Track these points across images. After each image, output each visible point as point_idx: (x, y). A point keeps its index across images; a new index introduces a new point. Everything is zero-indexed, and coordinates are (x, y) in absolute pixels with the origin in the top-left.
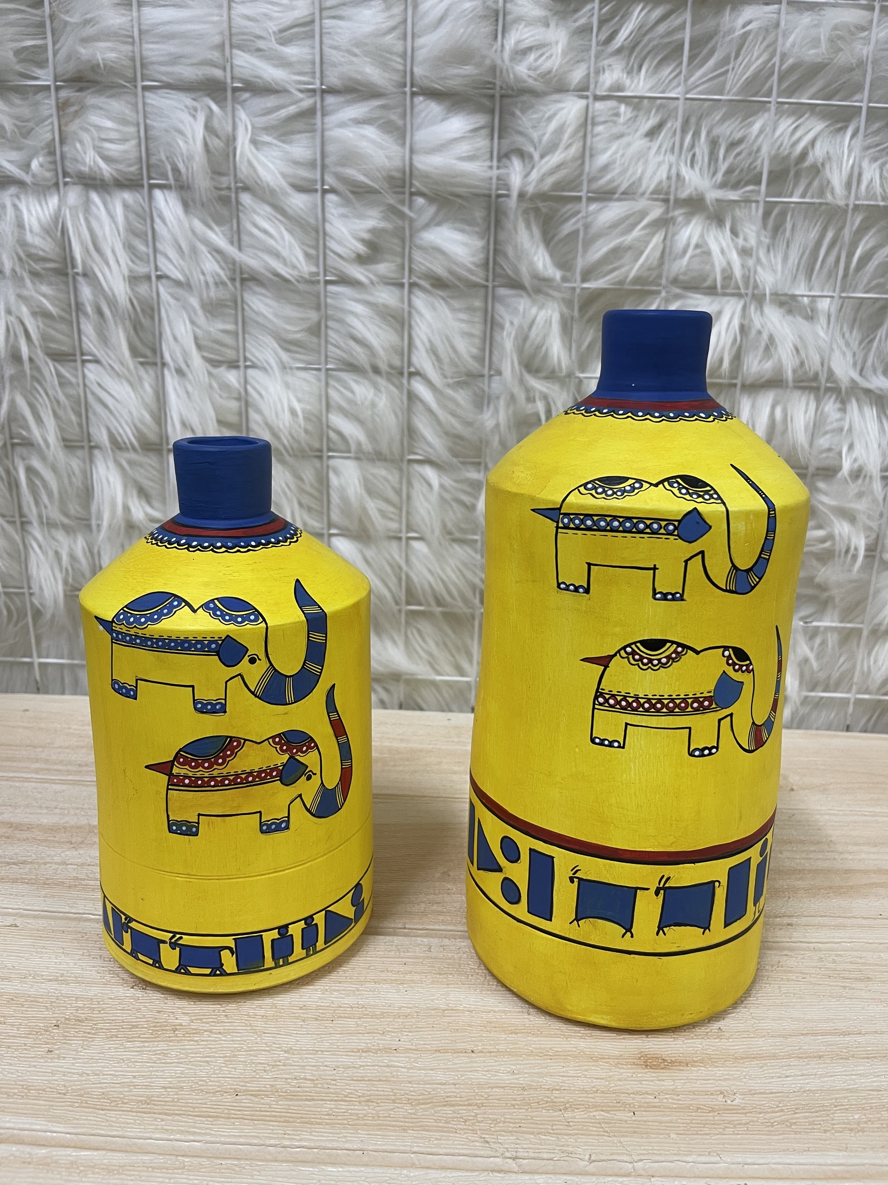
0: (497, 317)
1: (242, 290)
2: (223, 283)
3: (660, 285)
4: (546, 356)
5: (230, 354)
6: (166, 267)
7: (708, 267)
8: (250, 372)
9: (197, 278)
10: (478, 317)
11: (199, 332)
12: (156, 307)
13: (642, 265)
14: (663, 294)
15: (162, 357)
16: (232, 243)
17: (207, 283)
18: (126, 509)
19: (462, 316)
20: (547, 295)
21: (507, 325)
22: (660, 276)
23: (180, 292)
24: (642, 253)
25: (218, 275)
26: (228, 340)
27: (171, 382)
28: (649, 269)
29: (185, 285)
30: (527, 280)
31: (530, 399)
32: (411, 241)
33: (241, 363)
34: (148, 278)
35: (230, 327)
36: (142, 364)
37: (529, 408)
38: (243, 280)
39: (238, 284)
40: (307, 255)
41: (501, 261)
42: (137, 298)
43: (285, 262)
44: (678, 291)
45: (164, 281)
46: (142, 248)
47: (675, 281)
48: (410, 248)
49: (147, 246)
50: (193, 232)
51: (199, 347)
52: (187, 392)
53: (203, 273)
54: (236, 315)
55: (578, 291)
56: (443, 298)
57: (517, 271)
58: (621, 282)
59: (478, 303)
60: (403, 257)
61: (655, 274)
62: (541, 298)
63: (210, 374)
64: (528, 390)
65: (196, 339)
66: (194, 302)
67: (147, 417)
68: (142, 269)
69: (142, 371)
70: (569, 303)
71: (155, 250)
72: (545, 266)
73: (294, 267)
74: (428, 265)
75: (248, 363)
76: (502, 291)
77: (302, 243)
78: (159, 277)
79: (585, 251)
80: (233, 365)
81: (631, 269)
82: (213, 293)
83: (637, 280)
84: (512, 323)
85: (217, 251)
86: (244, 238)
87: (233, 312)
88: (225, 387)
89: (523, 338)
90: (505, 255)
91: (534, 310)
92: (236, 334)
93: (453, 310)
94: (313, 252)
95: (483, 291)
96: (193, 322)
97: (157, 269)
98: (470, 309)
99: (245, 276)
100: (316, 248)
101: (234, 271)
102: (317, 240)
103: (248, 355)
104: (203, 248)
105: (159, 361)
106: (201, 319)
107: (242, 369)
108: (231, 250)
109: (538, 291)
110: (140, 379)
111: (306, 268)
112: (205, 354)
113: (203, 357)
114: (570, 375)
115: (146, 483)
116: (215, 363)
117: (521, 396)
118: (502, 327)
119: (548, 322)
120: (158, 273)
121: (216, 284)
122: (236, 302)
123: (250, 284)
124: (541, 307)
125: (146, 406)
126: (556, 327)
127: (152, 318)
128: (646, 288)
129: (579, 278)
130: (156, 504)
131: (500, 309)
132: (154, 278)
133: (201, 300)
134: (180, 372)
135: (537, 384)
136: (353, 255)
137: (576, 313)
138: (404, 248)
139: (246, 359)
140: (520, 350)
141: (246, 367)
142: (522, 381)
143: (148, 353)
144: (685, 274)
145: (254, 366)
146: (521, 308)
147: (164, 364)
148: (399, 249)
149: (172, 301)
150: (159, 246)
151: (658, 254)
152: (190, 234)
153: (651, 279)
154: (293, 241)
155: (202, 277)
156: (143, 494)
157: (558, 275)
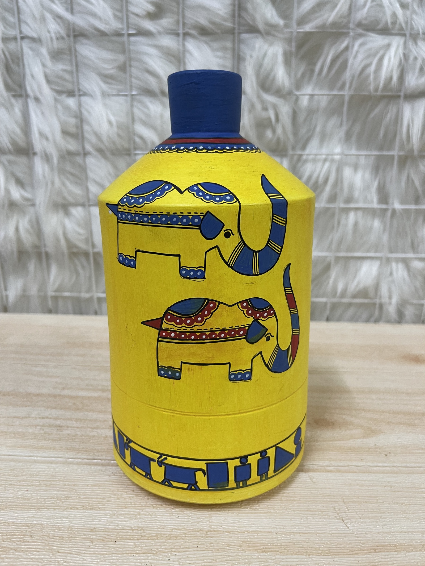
0: (241, 54)
1: (75, 43)
2: (63, 38)
3: (349, 28)
4: (274, 79)
5: (70, 87)
6: (27, 31)
7: (380, 15)
8: (83, 99)
9: (45, 36)
10: (229, 55)
11: (47, 71)
12: (20, 56)
13: (337, 14)
14: (352, 34)
15: (26, 91)
16: (67, 10)
17: (51, 38)
18: (7, 191)
19: (219, 54)
20: (274, 36)
21: (248, 57)
22: (349, 22)
23: (34, 45)
24: (336, 5)
25: (59, 33)
26: (67, 76)
27: (32, 105)
28: (341, 17)
29: (37, 40)
30: (261, 26)
31: (265, 109)
32: (183, 4)
33: (77, 93)
34: (15, 39)
35: (68, 68)
36: (14, 96)
37: (264, 114)
38: (75, 36)
39: (72, 38)
40: (115, 16)
41: (244, 14)
42: (9, 52)
43: (100, 19)
44: (360, 31)
45: (26, 40)
46: (11, 18)
47: (359, 25)
48: (183, 9)
49: (14, 18)
50: (42, 6)
51: (48, 81)
52: (43, 113)
53: (49, 32)
54: (71, 60)
55: (295, 33)
56: (206, 42)
57: (254, 19)
58: (323, 26)
59: (229, 44)
60: (178, 15)
61: (345, 21)
62: (270, 38)
63: (56, 100)
64: (263, 102)
65: (46, 77)
66: (44, 51)
67: (18, 131)
68: (12, 33)
69: (13, 100)
70: (289, 41)
71: (20, 21)
72: (272, 16)
73: (107, 23)
74: (195, 18)
75: (81, 93)
76: (244, 36)
77: (112, 8)
78: (22, 38)
79: (298, 7)
80: (71, 94)
81: (329, 17)
82: (56, 45)
83: (334, 24)
84: (251, 56)
85: (58, 17)
86: (76, 7)
87: (69, 58)
88: (67, 108)
89: (259, 67)
90: (246, 10)
91: (266, 47)
92: (71, 73)
93: (213, 50)
94: (119, 14)
95: (231, 37)
96: (44, 65)
97: (21, 32)
98: (224, 49)
99: (76, 33)
100: (121, 11)
101: (69, 29)
102: (122, 6)
103: (81, 87)
104: (48, 16)
105: (23, 93)
106: (48, 62)
107: (77, 97)
108: (67, 15)
109: (268, 33)
110: (12, 105)
111: (115, 25)
112: (53, 87)
113: (52, 89)
114: (290, 93)
115: (20, 175)
116: (60, 92)
117: (259, 107)
118: (244, 60)
119: (275, 56)
120: (22, 35)
121: (57, 39)
122: (70, 50)
123: (81, 39)
124: (271, 44)
125: (16, 122)
126: (280, 59)
127: (18, 65)
128: (340, 31)
129: (294, 24)
130: (28, 189)
131: (244, 48)
132: (19, 39)
133: (48, 49)
134: (37, 99)
135: (269, 98)
136: (145, 13)
137: (294, 49)
138: (178, 9)
139: (79, 90)
140: (258, 74)
141: (80, 95)
142: (259, 97)
143: (17, 88)
144: (366, 19)
145: (85, 94)
146: (257, 46)
147: (27, 96)
148: (175, 9)
149: (30, 53)
150: (22, 17)
151: (347, 6)
152: (39, 6)
153: (344, 23)
154: (105, 5)
155: (48, 35)
156: (19, 182)
157: (281, 22)
